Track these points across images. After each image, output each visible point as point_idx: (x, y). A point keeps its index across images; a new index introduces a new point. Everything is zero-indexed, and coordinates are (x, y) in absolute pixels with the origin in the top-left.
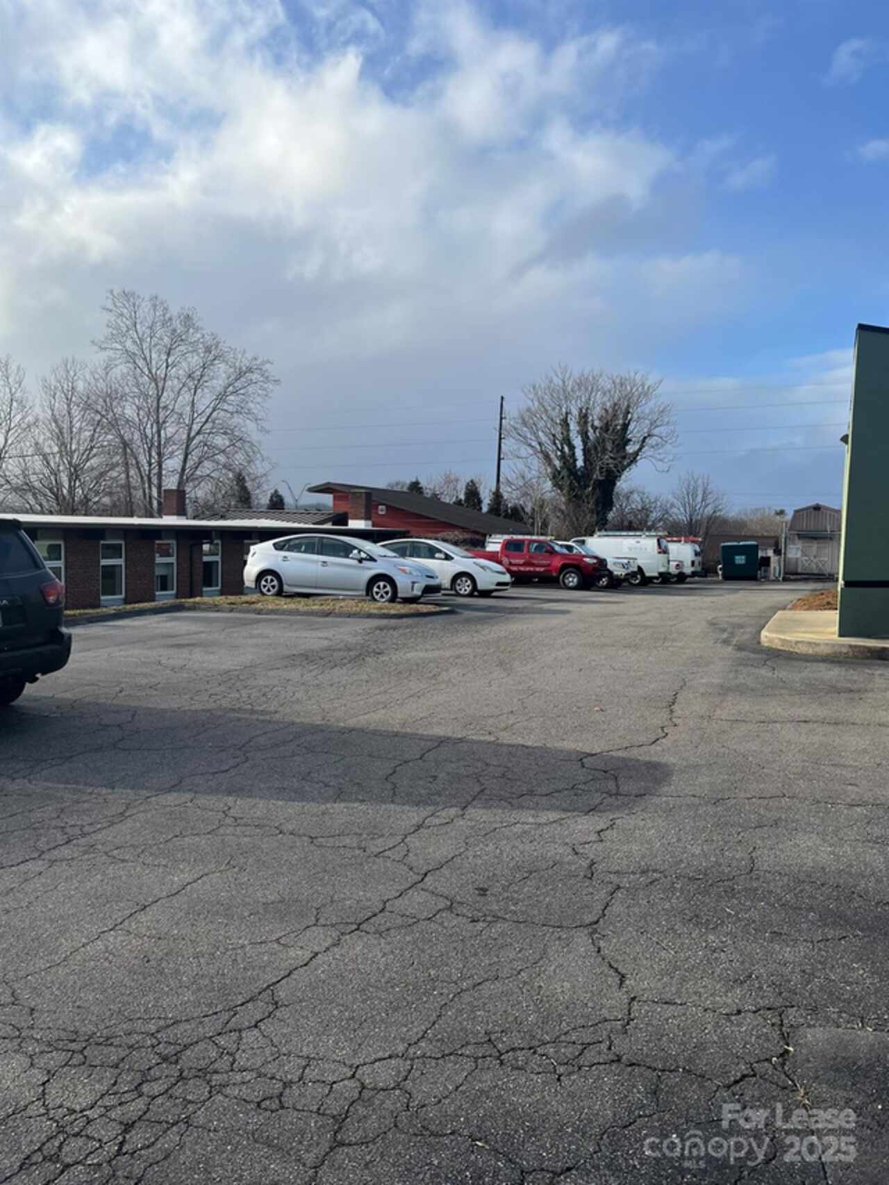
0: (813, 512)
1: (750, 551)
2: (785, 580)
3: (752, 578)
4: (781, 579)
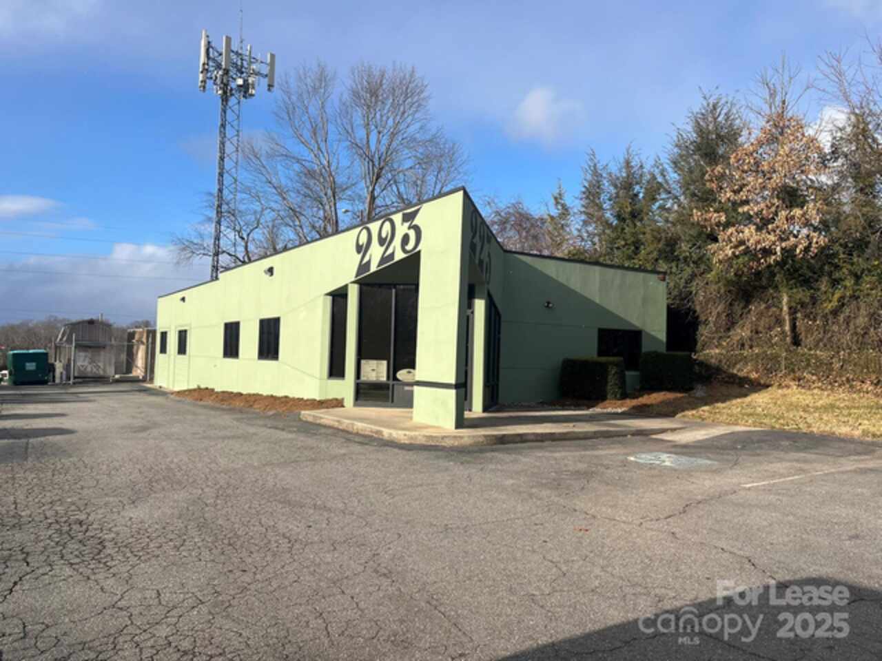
0: (89, 326)
1: (40, 359)
2: (75, 384)
4: (71, 382)
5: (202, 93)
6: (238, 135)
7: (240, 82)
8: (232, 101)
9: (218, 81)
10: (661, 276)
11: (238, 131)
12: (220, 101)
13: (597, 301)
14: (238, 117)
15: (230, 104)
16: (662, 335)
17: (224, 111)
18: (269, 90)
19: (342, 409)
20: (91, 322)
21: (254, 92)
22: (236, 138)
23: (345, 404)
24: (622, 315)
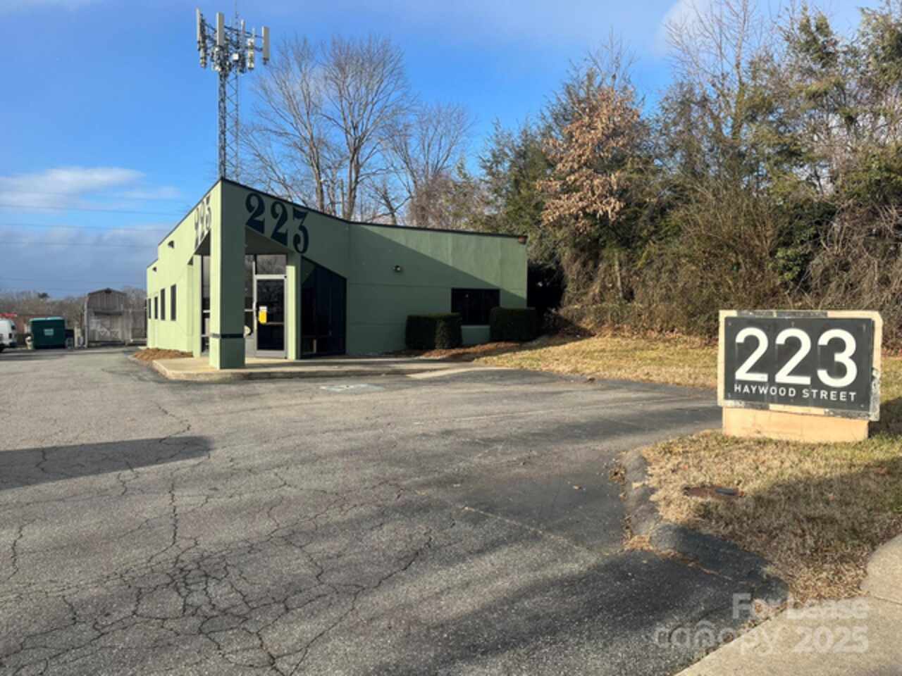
0: (105, 295)
1: (58, 325)
2: (89, 347)
3: (63, 347)
4: (85, 346)
5: (203, 69)
6: (237, 110)
7: (236, 57)
8: (232, 75)
9: (215, 58)
10: (521, 240)
11: (237, 105)
12: (218, 77)
13: (450, 263)
14: (237, 91)
15: (229, 79)
16: (523, 293)
17: (223, 86)
18: (265, 64)
19: (192, 359)
20: (108, 291)
21: (253, 65)
22: (235, 112)
23: (194, 354)
24: (479, 277)
